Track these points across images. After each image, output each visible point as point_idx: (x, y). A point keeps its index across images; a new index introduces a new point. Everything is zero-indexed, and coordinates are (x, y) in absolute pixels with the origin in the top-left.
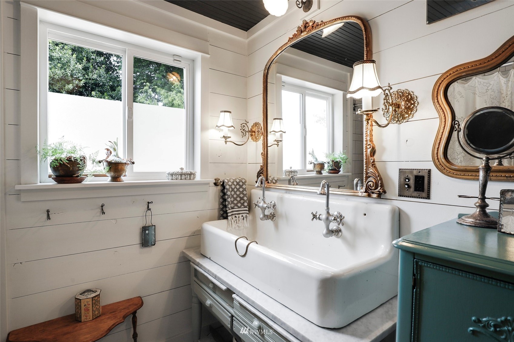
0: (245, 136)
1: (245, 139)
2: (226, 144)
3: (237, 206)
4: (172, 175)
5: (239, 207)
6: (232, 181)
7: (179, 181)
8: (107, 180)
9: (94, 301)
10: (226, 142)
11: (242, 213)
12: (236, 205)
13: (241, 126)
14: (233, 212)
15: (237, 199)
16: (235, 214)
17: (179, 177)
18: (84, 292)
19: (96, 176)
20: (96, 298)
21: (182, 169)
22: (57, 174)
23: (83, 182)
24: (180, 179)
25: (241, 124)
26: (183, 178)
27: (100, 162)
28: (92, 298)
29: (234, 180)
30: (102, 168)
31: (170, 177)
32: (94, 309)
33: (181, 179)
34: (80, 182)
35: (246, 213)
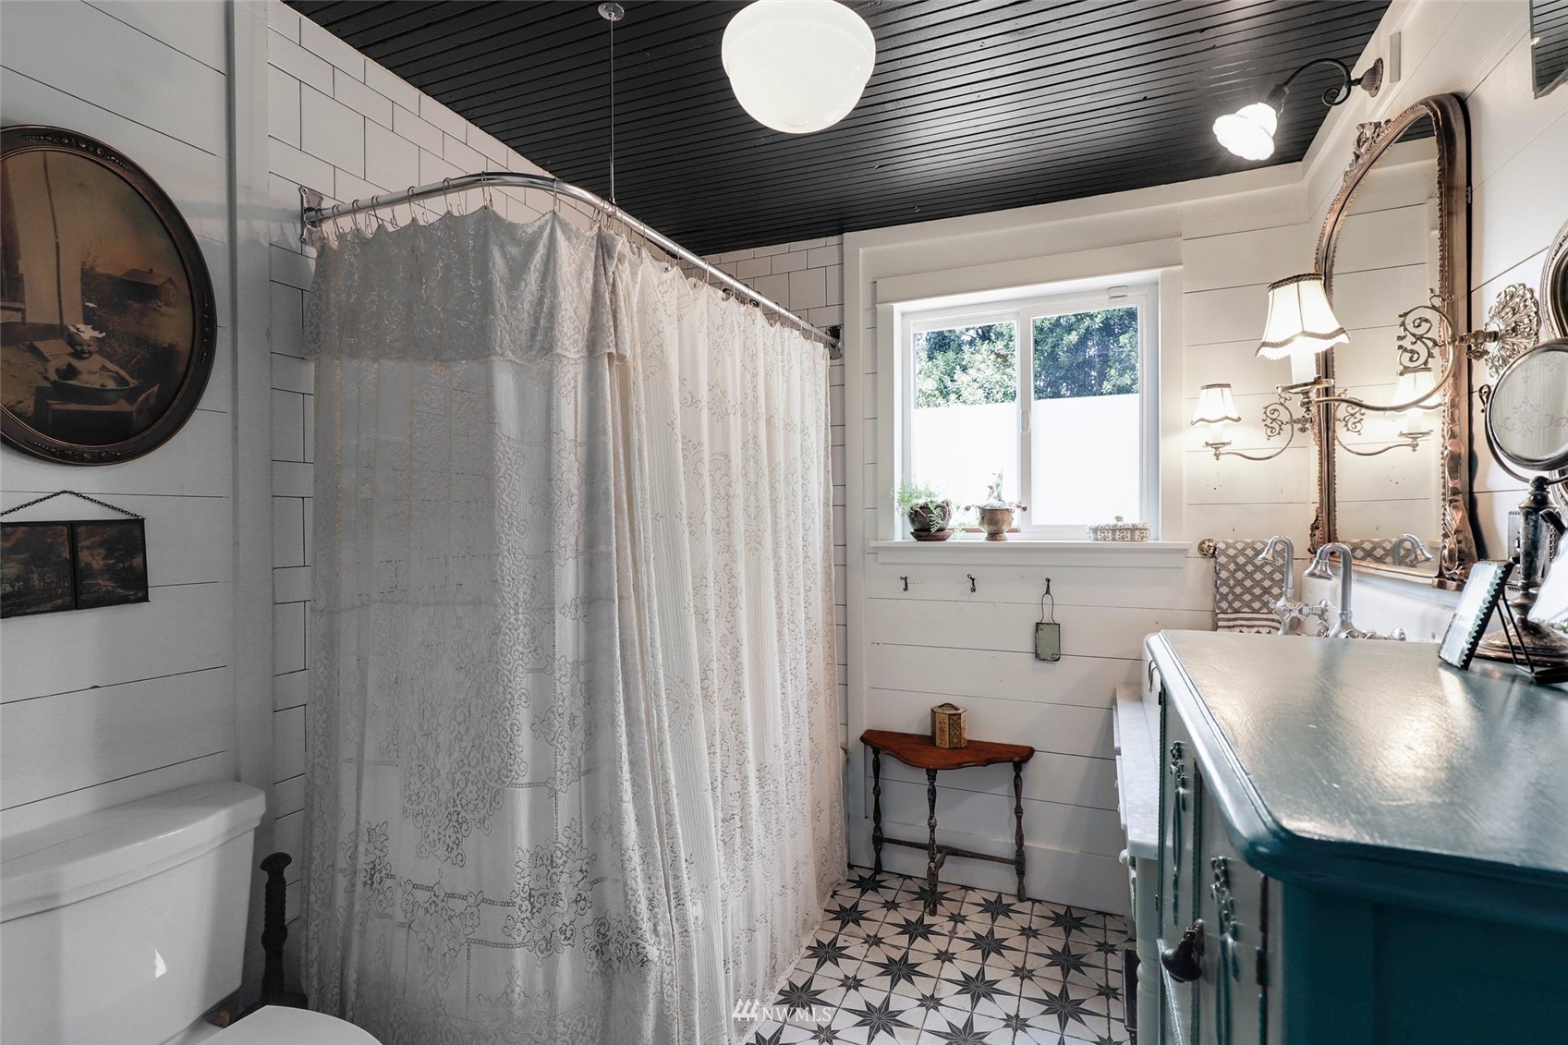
0: (1279, 433)
1: (1278, 442)
2: (1218, 459)
3: (1250, 607)
4: (1095, 530)
5: (1255, 611)
6: (1240, 546)
7: (1109, 544)
8: (981, 537)
9: (951, 721)
10: (1217, 456)
11: (1258, 626)
12: (1248, 604)
13: (1265, 413)
14: (1236, 619)
15: (1255, 591)
16: (1242, 626)
17: (1110, 534)
18: (943, 706)
19: (968, 531)
20: (955, 718)
21: (1119, 519)
22: (918, 527)
23: (948, 541)
24: (1111, 538)
25: (1266, 408)
26: (1117, 537)
27: (967, 509)
28: (950, 715)
29: (1247, 544)
30: (973, 518)
31: (1092, 535)
32: (953, 733)
33: (1114, 539)
34: (943, 539)
35: (1269, 627)
